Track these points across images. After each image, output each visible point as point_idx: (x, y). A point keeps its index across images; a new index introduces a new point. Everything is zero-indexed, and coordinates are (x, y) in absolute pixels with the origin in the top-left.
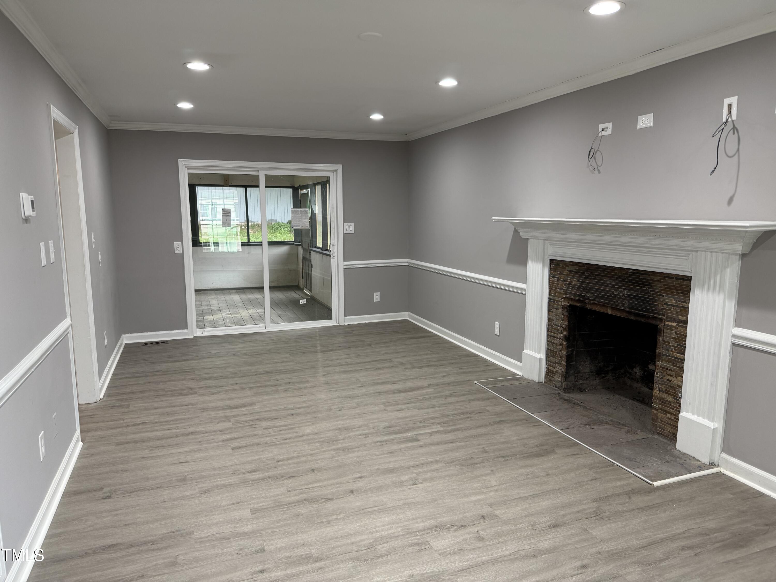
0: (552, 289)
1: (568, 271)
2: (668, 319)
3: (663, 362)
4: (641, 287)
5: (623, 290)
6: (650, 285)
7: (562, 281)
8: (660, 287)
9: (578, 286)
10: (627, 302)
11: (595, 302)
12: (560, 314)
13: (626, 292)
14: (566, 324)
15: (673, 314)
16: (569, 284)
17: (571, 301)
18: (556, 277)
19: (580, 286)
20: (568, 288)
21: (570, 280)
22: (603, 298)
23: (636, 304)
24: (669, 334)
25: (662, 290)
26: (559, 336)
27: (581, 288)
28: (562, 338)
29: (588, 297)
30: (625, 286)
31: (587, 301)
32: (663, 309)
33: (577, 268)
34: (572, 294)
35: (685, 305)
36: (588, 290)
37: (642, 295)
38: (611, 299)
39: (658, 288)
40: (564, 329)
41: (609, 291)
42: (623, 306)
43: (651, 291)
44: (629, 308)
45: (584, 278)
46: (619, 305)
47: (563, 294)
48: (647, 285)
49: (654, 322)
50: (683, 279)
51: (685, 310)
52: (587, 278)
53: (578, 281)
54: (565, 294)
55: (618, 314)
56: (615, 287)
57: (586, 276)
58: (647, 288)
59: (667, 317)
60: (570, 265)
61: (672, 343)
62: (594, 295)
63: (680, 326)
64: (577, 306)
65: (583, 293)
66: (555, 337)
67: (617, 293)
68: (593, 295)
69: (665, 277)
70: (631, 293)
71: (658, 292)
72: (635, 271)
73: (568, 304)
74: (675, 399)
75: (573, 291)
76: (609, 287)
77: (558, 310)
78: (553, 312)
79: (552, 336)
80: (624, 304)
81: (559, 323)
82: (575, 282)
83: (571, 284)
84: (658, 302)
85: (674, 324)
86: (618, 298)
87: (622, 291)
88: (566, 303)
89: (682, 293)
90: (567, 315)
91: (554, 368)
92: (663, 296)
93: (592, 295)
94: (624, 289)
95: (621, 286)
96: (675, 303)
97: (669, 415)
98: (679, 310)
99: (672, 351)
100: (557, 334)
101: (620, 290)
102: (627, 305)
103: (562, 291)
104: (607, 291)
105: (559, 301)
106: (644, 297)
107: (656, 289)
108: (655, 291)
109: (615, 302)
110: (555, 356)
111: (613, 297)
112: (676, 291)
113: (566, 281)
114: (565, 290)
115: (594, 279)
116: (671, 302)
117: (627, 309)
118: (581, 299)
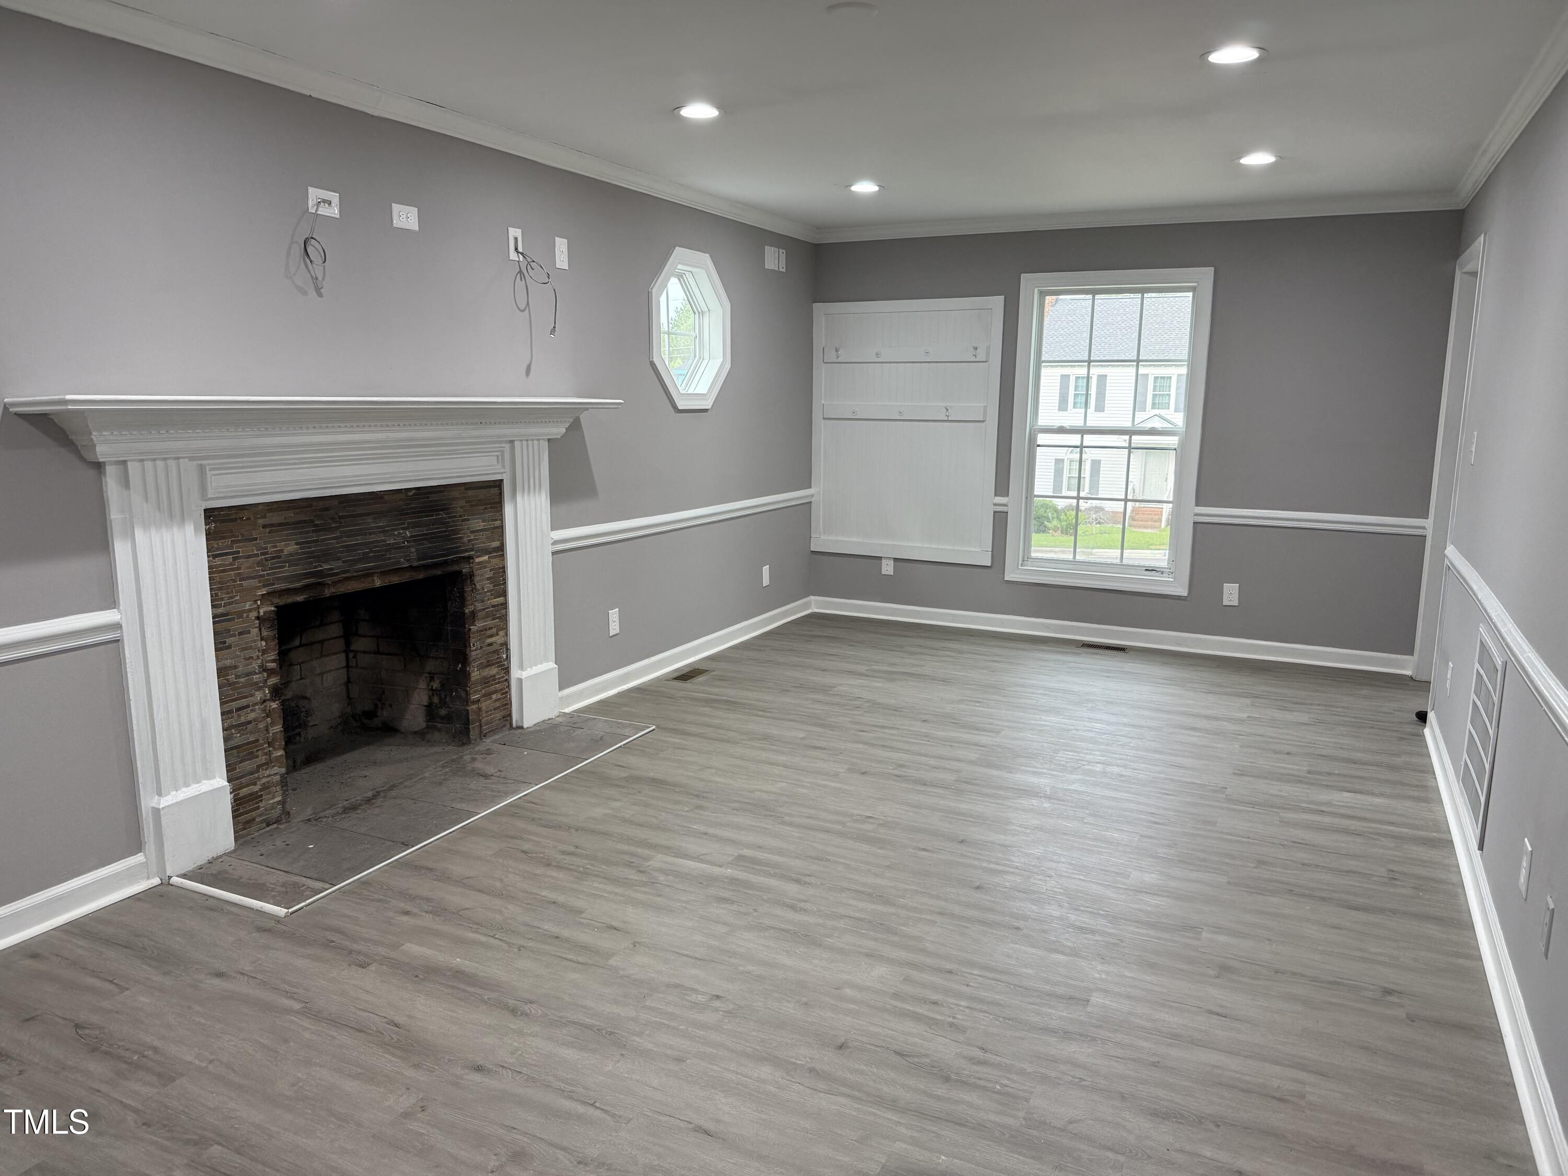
0: (220, 589)
1: (264, 527)
2: (478, 554)
3: (480, 622)
4: (433, 516)
5: (401, 531)
6: (448, 509)
7: (249, 557)
8: (462, 508)
9: (297, 554)
10: (413, 550)
11: (348, 575)
12: (255, 641)
13: (408, 533)
14: (273, 657)
15: (484, 543)
16: (273, 558)
17: (280, 596)
18: (227, 554)
19: (304, 553)
20: (271, 569)
21: (275, 547)
22: (365, 558)
23: (430, 548)
24: (482, 575)
25: (465, 511)
26: (259, 696)
27: (309, 558)
28: (268, 696)
29: (331, 569)
30: (403, 524)
31: (328, 580)
32: (470, 541)
33: (291, 514)
34: (284, 579)
35: (498, 523)
36: (326, 556)
37: (436, 528)
38: (383, 555)
39: (459, 509)
40: (271, 672)
41: (377, 541)
42: (408, 561)
43: (450, 518)
44: (419, 559)
45: (314, 531)
46: (398, 562)
47: (258, 588)
48: (442, 510)
49: (456, 568)
50: (490, 487)
51: (499, 531)
52: (319, 531)
53: (297, 544)
54: (264, 586)
55: (395, 579)
56: (387, 531)
57: (317, 525)
58: (443, 515)
59: (477, 551)
60: (270, 510)
61: (488, 586)
62: (343, 562)
63: (495, 557)
64: (298, 603)
65: (316, 567)
66: (248, 706)
67: (392, 541)
68: (340, 561)
69: (466, 489)
70: (417, 531)
71: (460, 516)
72: (421, 492)
73: (273, 609)
74: (498, 667)
75: (288, 571)
76: (374, 533)
77: (249, 632)
78: (229, 647)
79: (239, 709)
80: (409, 556)
81: (255, 665)
82: (290, 548)
83: (279, 557)
84: (461, 532)
85: (486, 558)
86: (397, 548)
87: (400, 534)
88: (267, 609)
89: (491, 508)
90: (275, 635)
91: (255, 784)
92: (468, 520)
93: (339, 563)
94: (403, 529)
95: (396, 525)
96: (485, 526)
97: (494, 696)
98: (489, 533)
99: (489, 599)
100: (252, 695)
101: (396, 533)
102: (414, 556)
103: (254, 583)
104: (373, 542)
105: (250, 610)
106: (440, 532)
107: (456, 512)
108: (455, 517)
109: (390, 558)
110: (252, 753)
111: (386, 551)
112: (483, 507)
113: (262, 554)
114: (263, 576)
115: (337, 528)
116: (480, 526)
117: (415, 564)
118: (312, 580)
